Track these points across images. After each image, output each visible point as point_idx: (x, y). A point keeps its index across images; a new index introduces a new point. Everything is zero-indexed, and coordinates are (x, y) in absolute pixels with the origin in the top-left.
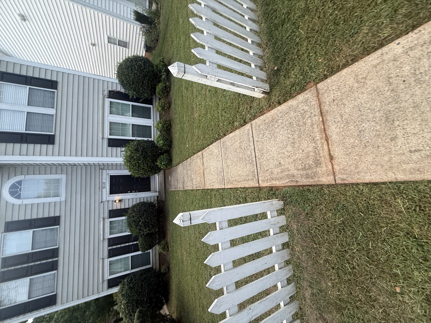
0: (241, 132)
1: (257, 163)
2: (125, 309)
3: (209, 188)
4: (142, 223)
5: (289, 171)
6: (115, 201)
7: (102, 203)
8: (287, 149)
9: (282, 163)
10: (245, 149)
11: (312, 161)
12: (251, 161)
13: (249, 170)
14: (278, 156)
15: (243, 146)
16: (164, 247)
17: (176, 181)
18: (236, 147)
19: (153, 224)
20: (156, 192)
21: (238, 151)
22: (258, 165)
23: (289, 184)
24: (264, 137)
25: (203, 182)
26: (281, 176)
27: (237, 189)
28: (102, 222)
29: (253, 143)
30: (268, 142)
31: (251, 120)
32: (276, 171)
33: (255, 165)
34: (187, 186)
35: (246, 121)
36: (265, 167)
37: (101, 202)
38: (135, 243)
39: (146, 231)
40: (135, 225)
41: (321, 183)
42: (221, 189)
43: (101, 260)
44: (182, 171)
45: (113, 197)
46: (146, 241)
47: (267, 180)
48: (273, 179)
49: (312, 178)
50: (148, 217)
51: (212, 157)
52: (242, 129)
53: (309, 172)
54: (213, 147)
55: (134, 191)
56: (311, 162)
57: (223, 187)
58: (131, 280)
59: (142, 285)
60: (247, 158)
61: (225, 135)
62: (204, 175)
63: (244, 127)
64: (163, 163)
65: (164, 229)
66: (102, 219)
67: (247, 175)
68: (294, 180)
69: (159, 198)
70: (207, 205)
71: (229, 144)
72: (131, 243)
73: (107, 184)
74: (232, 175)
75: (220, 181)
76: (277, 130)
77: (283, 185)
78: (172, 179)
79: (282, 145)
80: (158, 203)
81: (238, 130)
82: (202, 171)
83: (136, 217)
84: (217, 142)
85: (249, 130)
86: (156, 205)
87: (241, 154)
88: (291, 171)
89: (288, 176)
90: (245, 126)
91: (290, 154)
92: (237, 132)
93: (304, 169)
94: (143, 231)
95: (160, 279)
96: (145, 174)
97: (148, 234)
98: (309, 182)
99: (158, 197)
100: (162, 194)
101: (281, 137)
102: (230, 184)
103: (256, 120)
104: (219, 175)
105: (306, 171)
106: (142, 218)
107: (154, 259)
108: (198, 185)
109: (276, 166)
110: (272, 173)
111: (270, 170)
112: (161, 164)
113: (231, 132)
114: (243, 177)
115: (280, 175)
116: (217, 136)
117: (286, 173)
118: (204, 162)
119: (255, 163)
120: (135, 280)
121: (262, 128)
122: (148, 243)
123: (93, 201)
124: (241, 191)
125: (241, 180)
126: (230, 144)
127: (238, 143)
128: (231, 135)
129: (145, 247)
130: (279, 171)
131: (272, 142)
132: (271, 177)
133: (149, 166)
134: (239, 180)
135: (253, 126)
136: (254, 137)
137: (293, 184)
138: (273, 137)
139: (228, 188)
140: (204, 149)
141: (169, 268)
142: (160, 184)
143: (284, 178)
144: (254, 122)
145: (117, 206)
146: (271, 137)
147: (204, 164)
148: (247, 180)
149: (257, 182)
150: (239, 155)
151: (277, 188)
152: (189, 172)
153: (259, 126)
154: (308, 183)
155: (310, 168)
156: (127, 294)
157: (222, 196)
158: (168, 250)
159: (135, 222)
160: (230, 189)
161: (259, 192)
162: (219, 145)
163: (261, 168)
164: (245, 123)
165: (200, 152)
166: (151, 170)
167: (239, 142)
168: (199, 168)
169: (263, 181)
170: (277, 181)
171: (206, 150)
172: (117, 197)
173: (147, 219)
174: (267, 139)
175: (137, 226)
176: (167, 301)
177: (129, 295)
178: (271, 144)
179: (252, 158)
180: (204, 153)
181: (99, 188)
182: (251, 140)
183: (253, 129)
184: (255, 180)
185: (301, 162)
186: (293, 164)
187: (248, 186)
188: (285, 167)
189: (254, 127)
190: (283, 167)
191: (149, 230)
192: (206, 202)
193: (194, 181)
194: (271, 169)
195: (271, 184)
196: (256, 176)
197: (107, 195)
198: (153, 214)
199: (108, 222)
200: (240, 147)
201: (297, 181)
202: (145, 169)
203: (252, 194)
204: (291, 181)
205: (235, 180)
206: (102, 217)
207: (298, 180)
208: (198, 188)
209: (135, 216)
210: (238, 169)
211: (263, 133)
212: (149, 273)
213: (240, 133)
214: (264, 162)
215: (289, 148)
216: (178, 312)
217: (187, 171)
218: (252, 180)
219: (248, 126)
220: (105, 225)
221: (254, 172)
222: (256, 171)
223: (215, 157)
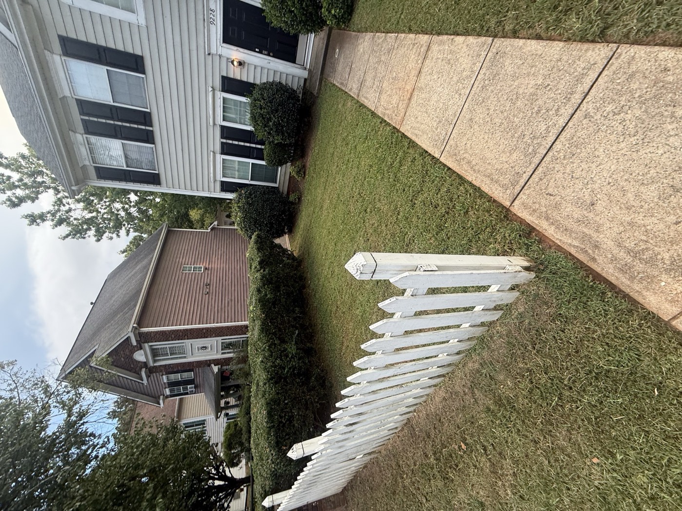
0: (565, 58)
1: (543, 164)
2: (241, 222)
3: (409, 135)
4: (274, 124)
5: (597, 231)
6: (232, 62)
7: (211, 56)
8: (642, 189)
9: (599, 207)
10: (539, 111)
11: (671, 257)
12: (530, 150)
13: (512, 165)
14: (604, 189)
15: (540, 102)
16: (300, 170)
17: (348, 70)
18: (521, 91)
19: (290, 133)
20: (305, 69)
21: (519, 103)
22: (540, 169)
23: (573, 251)
24: (618, 117)
25: (402, 114)
26: (569, 226)
27: (462, 180)
28: (211, 94)
29: (571, 111)
30: (613, 137)
31: (627, 39)
32: (568, 209)
33: (533, 166)
34: (365, 98)
35: (609, 32)
36: (552, 183)
37: (209, 54)
38: (259, 146)
39: (278, 139)
40: (263, 124)
41: (640, 299)
42: (430, 155)
43: (212, 153)
44: (367, 56)
45: (229, 51)
46: (276, 153)
47: (534, 211)
48: (547, 219)
49: (632, 278)
50: (284, 118)
51: (449, 73)
52: (577, 48)
53: (639, 266)
54: (465, 49)
55: (266, 52)
56: (667, 256)
57: (437, 155)
58: (250, 194)
59: (263, 206)
60: (527, 138)
61: (515, 34)
62: (410, 99)
63: (586, 46)
64: (333, 12)
65: (305, 144)
66: (210, 89)
67: (501, 172)
68: (590, 251)
69: (307, 84)
70: (391, 165)
71: (508, 65)
72: (254, 146)
73: (218, 16)
74: (468, 145)
75: (437, 138)
76: (670, 127)
77: (557, 242)
78: (342, 60)
79: (642, 170)
80: (304, 94)
81: (561, 44)
82: (409, 87)
83: (266, 111)
84: (483, 39)
85: (592, 66)
86: (301, 96)
87: (521, 115)
88: (602, 236)
89: (585, 238)
90: (591, 46)
91: (637, 204)
92: (556, 48)
93: (635, 254)
94: (274, 137)
95: (287, 208)
96: (293, 25)
97: (279, 145)
98: (617, 279)
99: (305, 80)
100: (314, 79)
101: (660, 152)
102: (454, 160)
103: (640, 51)
104: (441, 124)
105: (633, 261)
106: (274, 116)
107: (282, 178)
108: (387, 112)
109: (578, 203)
110: (557, 206)
111: (558, 198)
112: (330, 12)
113: (538, 37)
114: (490, 167)
115: (570, 224)
116: (492, 23)
117: (585, 230)
118: (424, 70)
119: (537, 162)
120: (255, 197)
121: (634, 86)
122: (278, 156)
123: (194, 47)
124: (467, 191)
125: (481, 169)
126: (510, 69)
127: (533, 82)
128: (533, 45)
129: (273, 161)
130: (576, 216)
131: (622, 145)
132: (549, 212)
133: (303, 9)
134: (476, 168)
135: (615, 63)
136: (589, 98)
137: (581, 257)
138: (640, 136)
139: (445, 166)
140: (439, 34)
141: (300, 199)
142: (315, 57)
143: (573, 235)
144: (628, 51)
145: (236, 73)
146: (633, 132)
147: (423, 75)
148: (492, 180)
149: (512, 200)
150: (514, 116)
151: (542, 239)
152: (381, 68)
153: (632, 76)
154: (612, 279)
155: (652, 261)
156: (244, 208)
157: (427, 171)
158: (304, 178)
159: (263, 118)
160: (449, 169)
161: (501, 220)
162: (483, 54)
163: (541, 179)
164: (602, 37)
165: (426, 36)
166: (307, 20)
167: (539, 82)
168: (406, 78)
169: (525, 206)
170: (553, 228)
171: (442, 43)
172: (236, 53)
173: (282, 121)
174: (620, 128)
175: (265, 126)
176: (291, 231)
177: (246, 210)
178: (614, 148)
179: (539, 145)
180: (435, 48)
181: (204, 20)
182: (573, 100)
183: (605, 73)
184: (508, 192)
185: (644, 238)
186: (622, 229)
187: (486, 191)
188: (598, 219)
189: (614, 68)
190: (591, 215)
191: (282, 139)
192: (392, 158)
193: (384, 97)
194: (562, 198)
195: (537, 222)
196: (518, 188)
197: (218, 41)
198: (292, 115)
199: (220, 98)
200: (533, 98)
201: (594, 259)
202: (295, 15)
203: (486, 214)
204: (582, 249)
205: (469, 162)
206: (211, 85)
207: (600, 260)
208: (386, 119)
209: (264, 108)
210: (491, 144)
211: (622, 103)
212: (273, 195)
213: (560, 60)
214: (560, 175)
215: (651, 193)
216: (301, 252)
217: (379, 62)
218: (505, 187)
219: (598, 52)
220: (216, 102)
221: (521, 177)
222: (525, 177)
223: (455, 79)
